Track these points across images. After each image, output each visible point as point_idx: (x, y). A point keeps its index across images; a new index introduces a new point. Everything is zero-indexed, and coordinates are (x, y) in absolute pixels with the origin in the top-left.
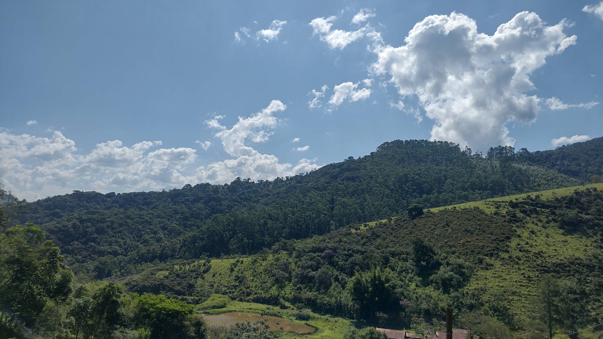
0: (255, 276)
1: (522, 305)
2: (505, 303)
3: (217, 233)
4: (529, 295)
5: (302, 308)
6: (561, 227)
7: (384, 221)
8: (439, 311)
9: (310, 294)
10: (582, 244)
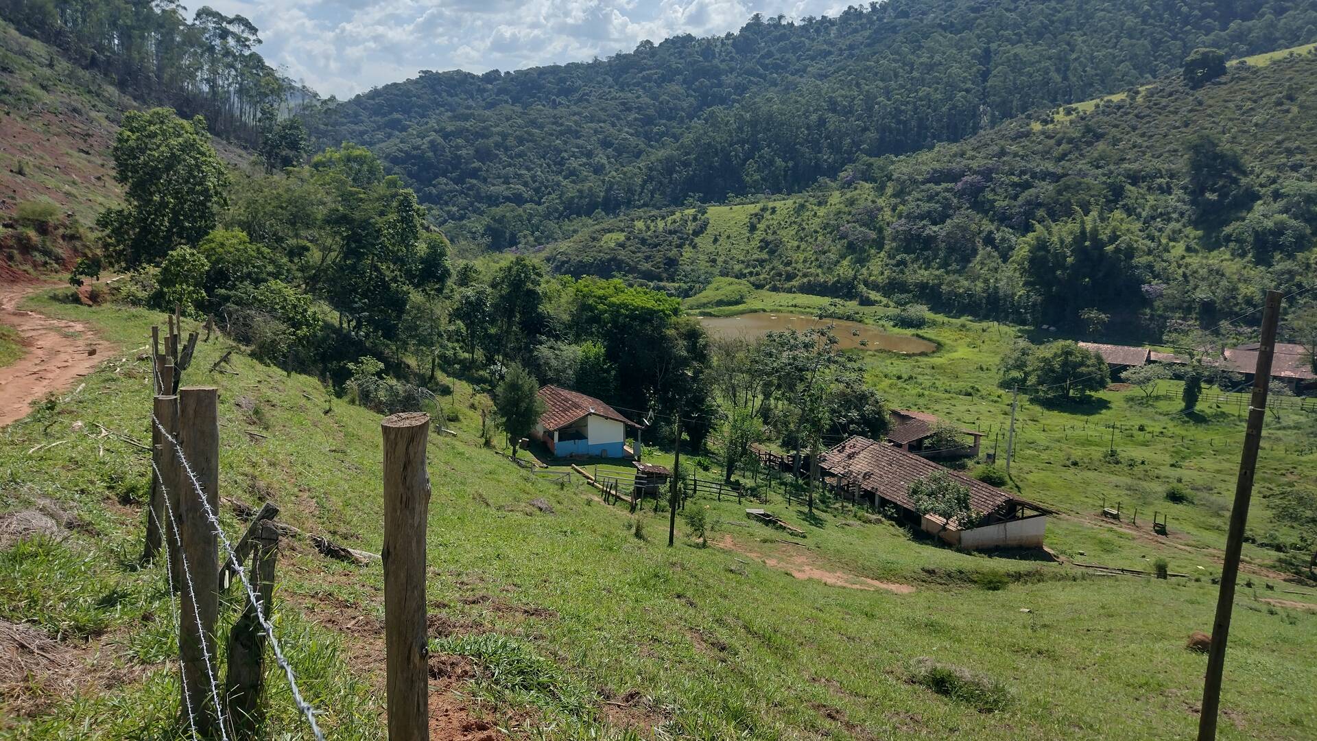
0: (802, 239)
3: (716, 149)
5: (906, 303)
7: (1116, 98)
8: (1238, 304)
9: (926, 273)
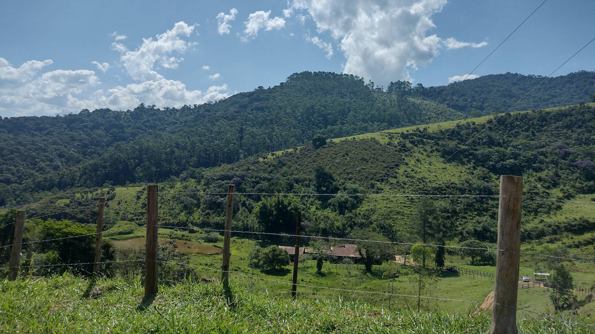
1: (404, 223)
2: (390, 221)
3: (121, 161)
4: (411, 214)
5: (210, 232)
6: (442, 156)
7: (290, 150)
8: (335, 229)
9: (218, 218)
10: (458, 170)
